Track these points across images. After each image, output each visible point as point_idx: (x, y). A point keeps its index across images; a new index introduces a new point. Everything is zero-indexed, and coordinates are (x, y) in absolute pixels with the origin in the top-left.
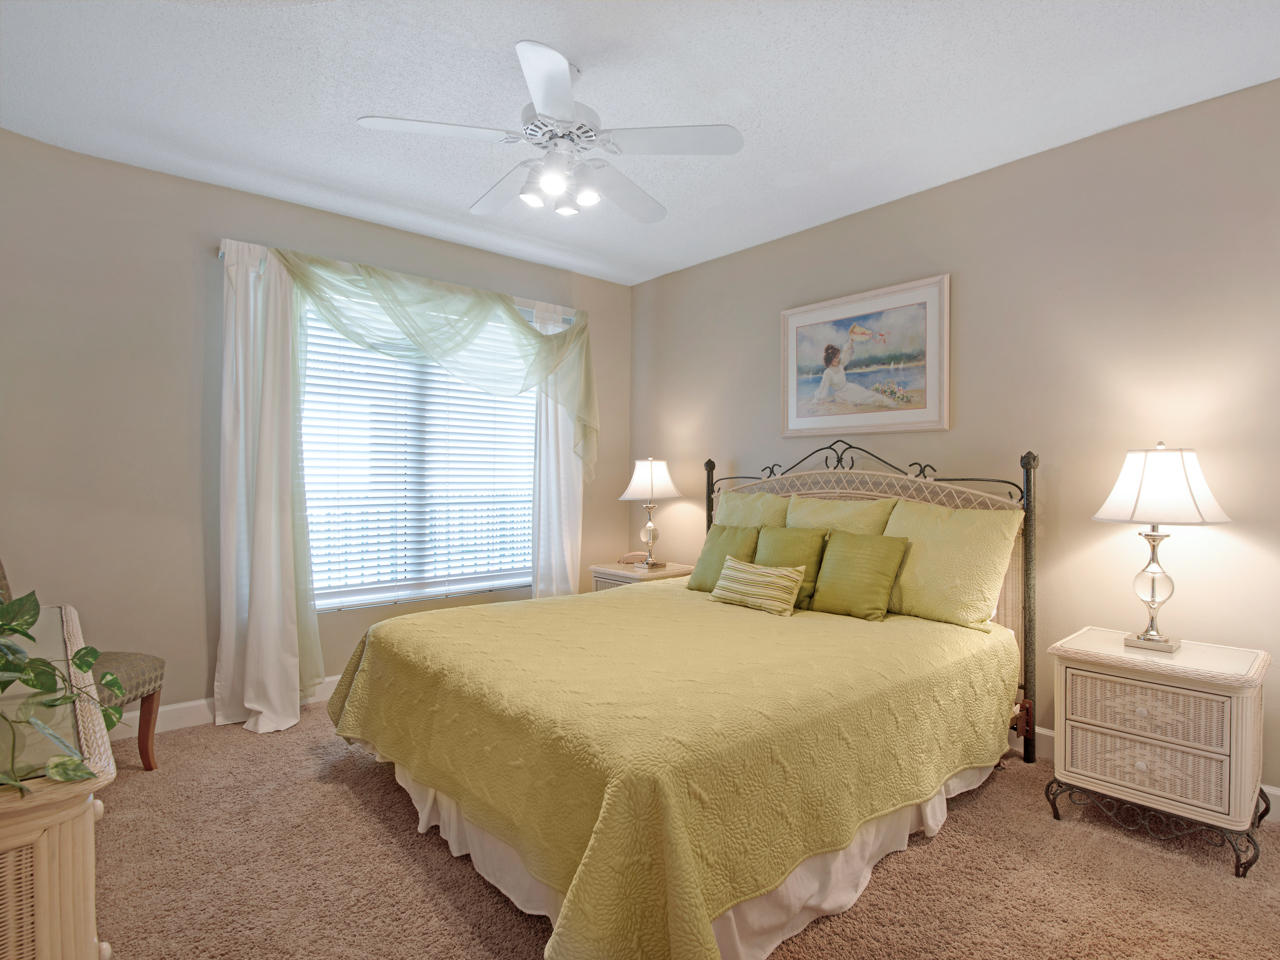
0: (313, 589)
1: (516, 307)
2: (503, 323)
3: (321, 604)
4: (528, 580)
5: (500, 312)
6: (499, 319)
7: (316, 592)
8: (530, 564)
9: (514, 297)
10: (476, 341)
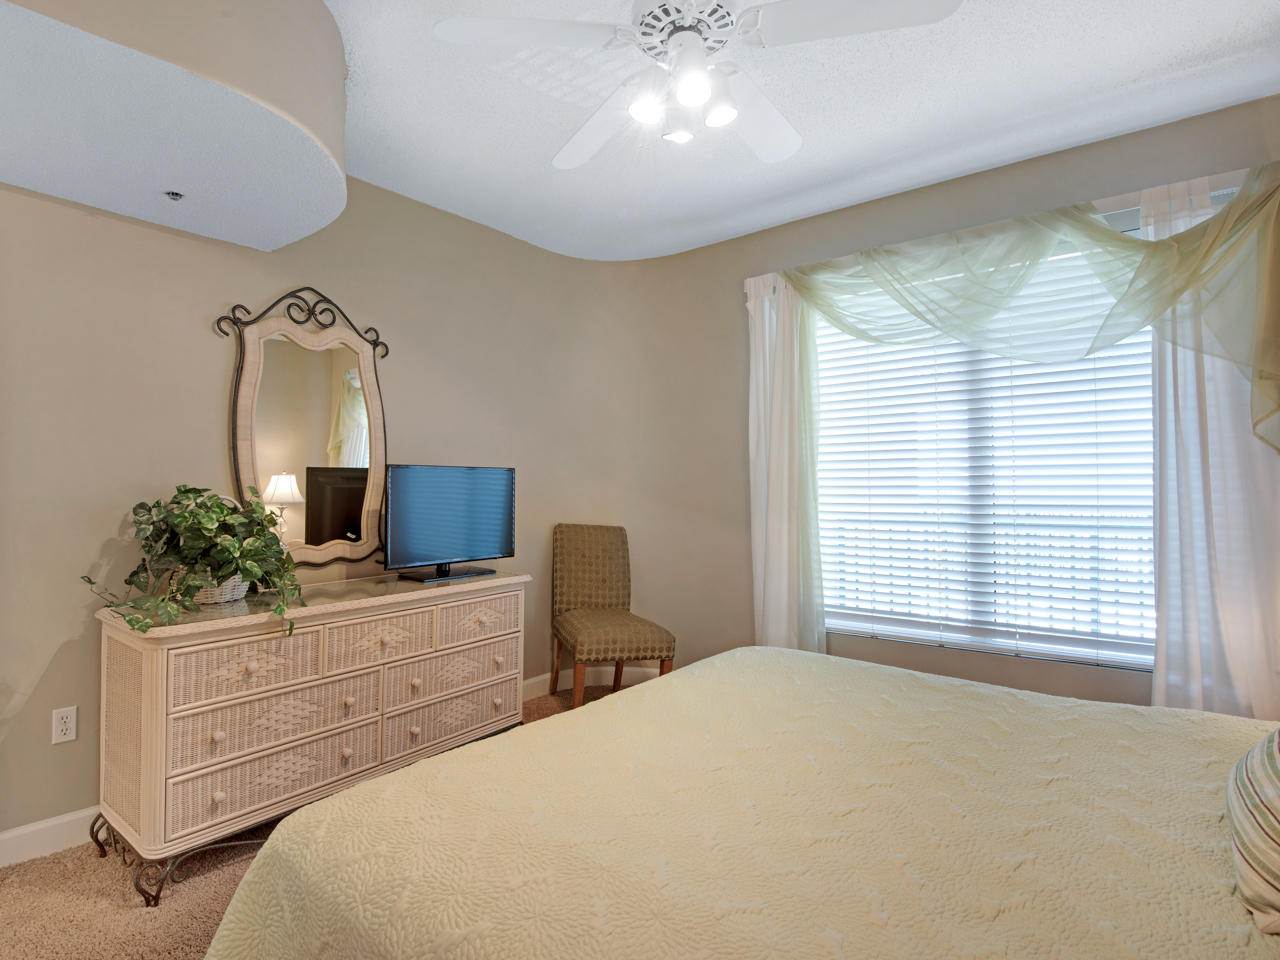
0: (823, 605)
1: (1098, 217)
2: (1076, 251)
3: (831, 623)
4: (1148, 659)
5: (1065, 234)
6: (1064, 247)
7: (826, 609)
8: (1152, 635)
9: (1094, 202)
10: (1023, 292)
